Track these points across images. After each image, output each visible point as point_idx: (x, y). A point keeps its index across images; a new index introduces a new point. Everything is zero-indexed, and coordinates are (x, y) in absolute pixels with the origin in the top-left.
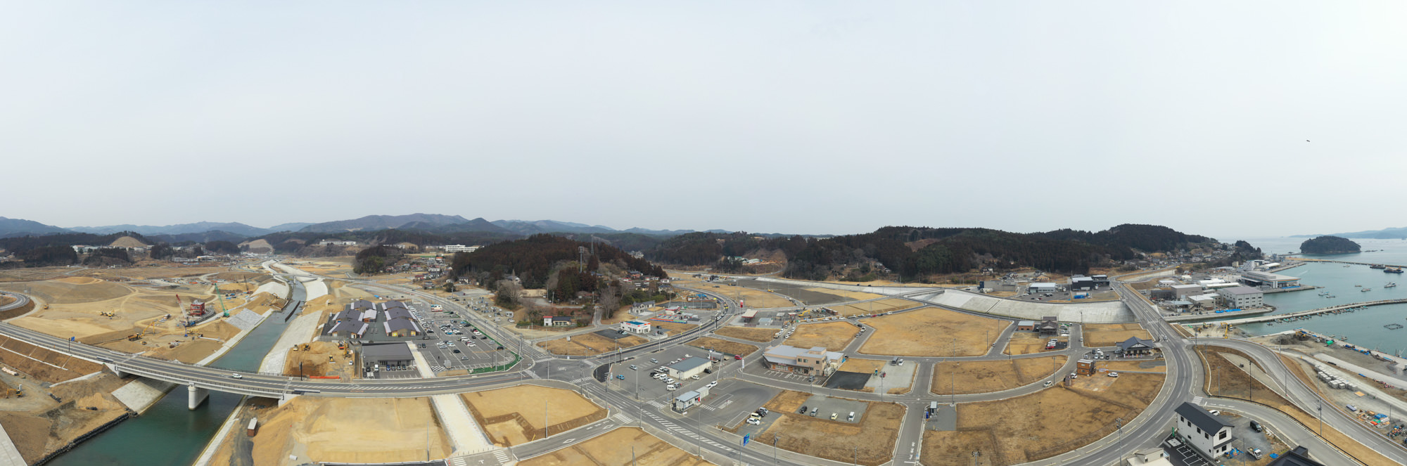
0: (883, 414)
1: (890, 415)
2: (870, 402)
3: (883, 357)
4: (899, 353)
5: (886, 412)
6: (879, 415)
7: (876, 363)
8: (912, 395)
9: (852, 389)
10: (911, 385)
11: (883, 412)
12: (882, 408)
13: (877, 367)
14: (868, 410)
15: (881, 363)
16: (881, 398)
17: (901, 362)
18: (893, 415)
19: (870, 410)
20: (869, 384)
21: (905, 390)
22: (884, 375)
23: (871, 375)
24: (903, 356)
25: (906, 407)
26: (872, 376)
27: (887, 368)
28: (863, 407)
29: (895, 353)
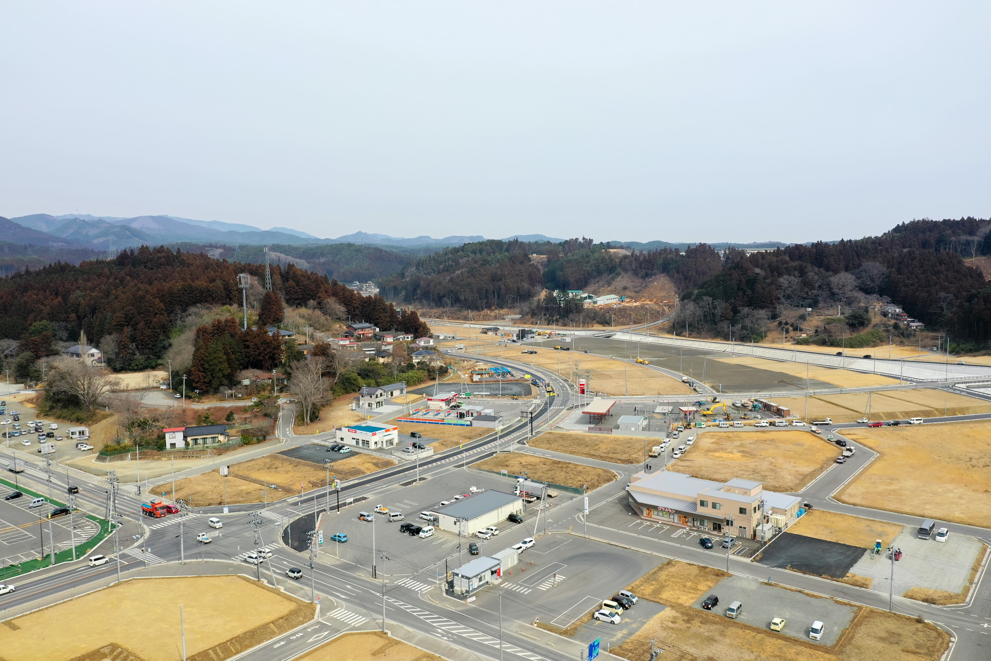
0: (892, 638)
1: (910, 644)
2: (860, 608)
3: (898, 517)
4: (938, 513)
5: (899, 635)
6: (882, 639)
7: (878, 527)
8: (968, 612)
9: (820, 575)
10: (967, 590)
11: (892, 634)
12: (892, 625)
13: (880, 535)
14: (856, 623)
15: (889, 529)
16: (890, 604)
17: (941, 535)
18: (918, 646)
19: (860, 624)
20: (859, 570)
21: (950, 598)
22: (897, 555)
23: (864, 550)
24: (946, 521)
25: (951, 635)
26: (867, 556)
27: (905, 541)
28: (845, 616)
29: (927, 513)
